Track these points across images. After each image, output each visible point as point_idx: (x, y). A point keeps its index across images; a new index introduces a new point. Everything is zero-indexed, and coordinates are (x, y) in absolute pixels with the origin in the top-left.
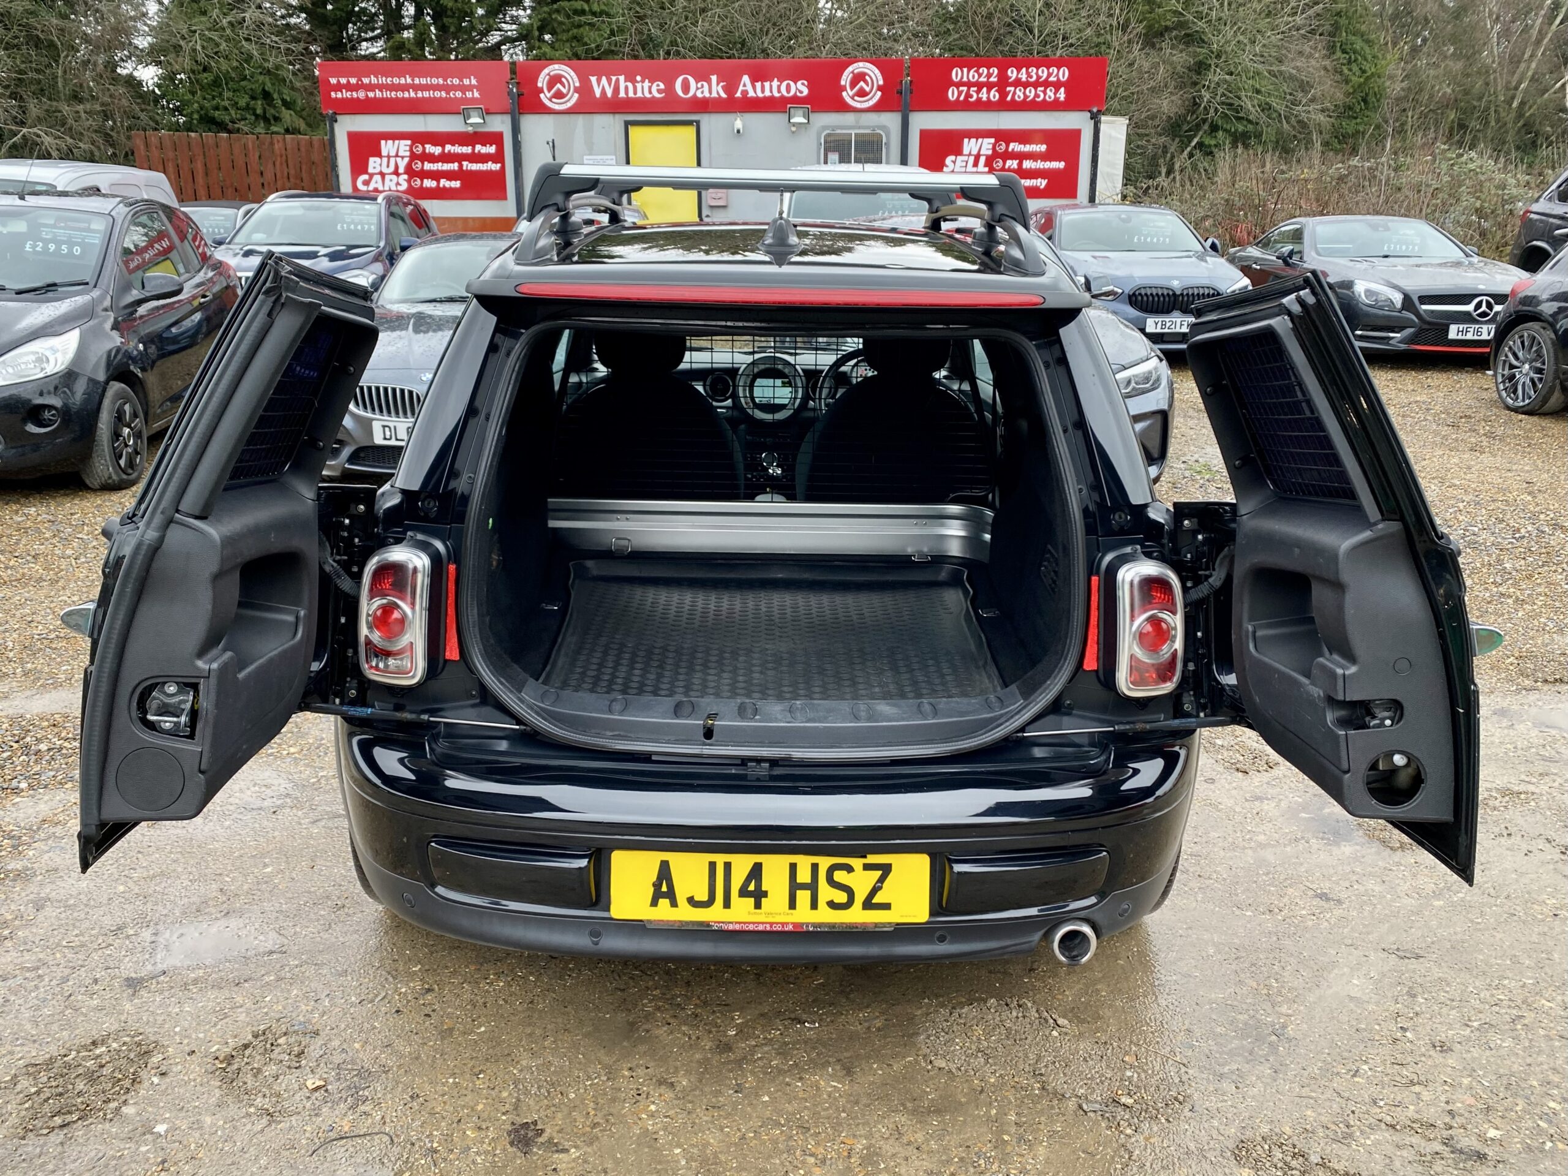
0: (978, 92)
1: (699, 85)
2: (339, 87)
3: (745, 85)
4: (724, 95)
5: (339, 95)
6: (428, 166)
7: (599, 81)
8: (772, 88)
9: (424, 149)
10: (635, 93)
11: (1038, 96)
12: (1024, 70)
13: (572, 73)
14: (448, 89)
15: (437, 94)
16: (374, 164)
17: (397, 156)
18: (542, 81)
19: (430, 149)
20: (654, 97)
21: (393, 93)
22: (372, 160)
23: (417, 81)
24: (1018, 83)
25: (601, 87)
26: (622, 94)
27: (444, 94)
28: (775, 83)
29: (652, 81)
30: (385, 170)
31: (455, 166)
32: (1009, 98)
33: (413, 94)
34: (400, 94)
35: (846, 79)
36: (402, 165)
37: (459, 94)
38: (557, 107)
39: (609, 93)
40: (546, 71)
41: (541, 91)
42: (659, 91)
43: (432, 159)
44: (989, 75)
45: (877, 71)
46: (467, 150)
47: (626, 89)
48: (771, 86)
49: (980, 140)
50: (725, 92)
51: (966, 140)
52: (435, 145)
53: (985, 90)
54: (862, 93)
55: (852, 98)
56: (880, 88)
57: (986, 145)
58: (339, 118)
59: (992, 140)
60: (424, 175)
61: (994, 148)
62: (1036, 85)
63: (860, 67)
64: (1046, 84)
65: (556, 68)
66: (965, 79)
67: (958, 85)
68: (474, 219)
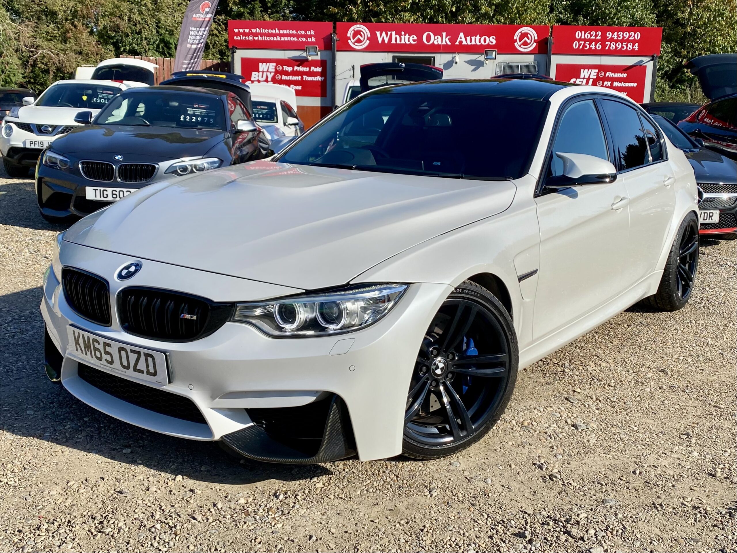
0: (590, 45)
1: (436, 37)
2: (239, 34)
3: (461, 38)
4: (449, 43)
5: (239, 38)
6: (284, 78)
7: (381, 34)
8: (476, 40)
9: (283, 68)
10: (401, 41)
11: (623, 48)
12: (616, 33)
13: (367, 30)
14: (298, 36)
15: (292, 39)
16: (255, 75)
17: (268, 71)
18: (350, 33)
19: (286, 68)
20: (410, 44)
21: (268, 38)
22: (253, 73)
23: (281, 32)
24: (612, 40)
25: (382, 37)
26: (393, 41)
27: (296, 39)
28: (478, 37)
29: (410, 35)
30: (260, 79)
31: (299, 78)
32: (607, 48)
33: (279, 39)
34: (272, 39)
35: (517, 36)
36: (270, 76)
37: (304, 39)
38: (357, 48)
39: (386, 41)
40: (352, 28)
41: (349, 38)
42: (414, 40)
43: (287, 73)
44: (596, 36)
45: (534, 32)
46: (306, 69)
47: (395, 38)
48: (475, 39)
49: (590, 70)
50: (450, 42)
51: (582, 70)
52: (289, 66)
53: (594, 43)
54: (525, 44)
55: (520, 46)
56: (535, 41)
57: (594, 73)
58: (237, 51)
59: (597, 71)
60: (281, 82)
61: (597, 75)
62: (622, 41)
63: (525, 29)
64: (628, 41)
65: (358, 27)
66: (583, 37)
67: (579, 40)
68: (307, 107)
